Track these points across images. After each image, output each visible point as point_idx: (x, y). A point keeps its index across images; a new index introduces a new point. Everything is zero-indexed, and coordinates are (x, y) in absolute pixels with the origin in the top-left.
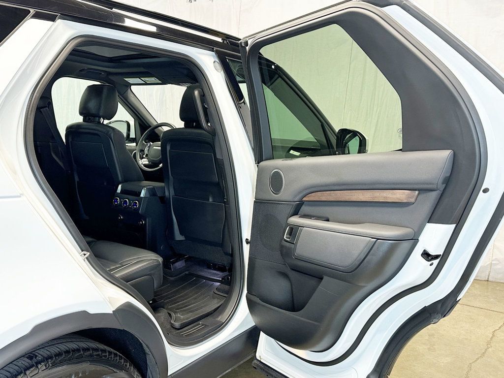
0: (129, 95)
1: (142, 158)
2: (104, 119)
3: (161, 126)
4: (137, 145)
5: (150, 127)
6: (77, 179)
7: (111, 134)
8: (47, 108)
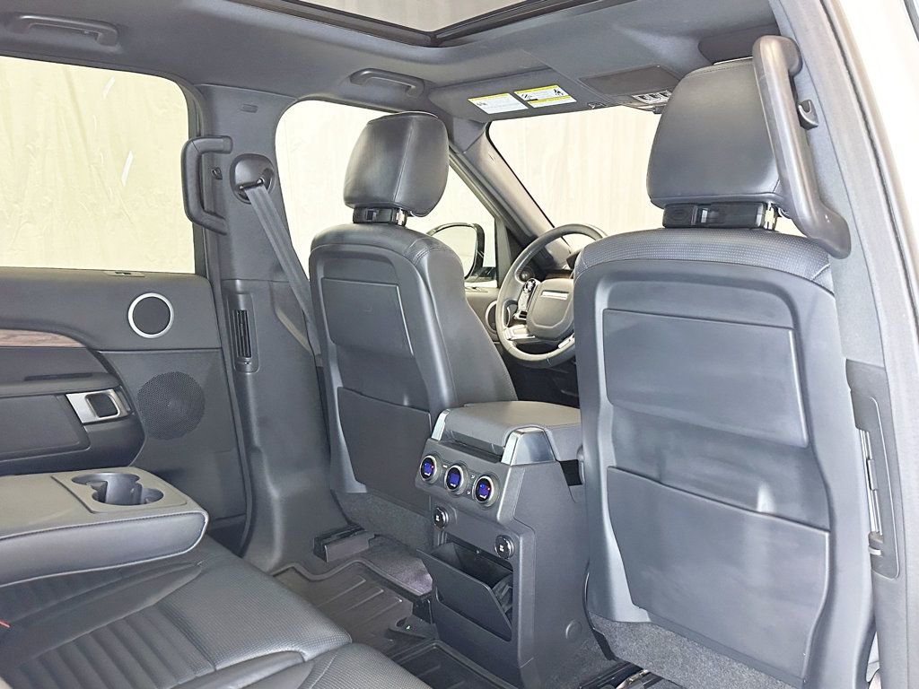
0: (482, 154)
1: (511, 322)
2: (407, 214)
3: (561, 235)
4: (499, 287)
5: (535, 237)
6: (337, 382)
7: (420, 257)
8: (263, 188)
